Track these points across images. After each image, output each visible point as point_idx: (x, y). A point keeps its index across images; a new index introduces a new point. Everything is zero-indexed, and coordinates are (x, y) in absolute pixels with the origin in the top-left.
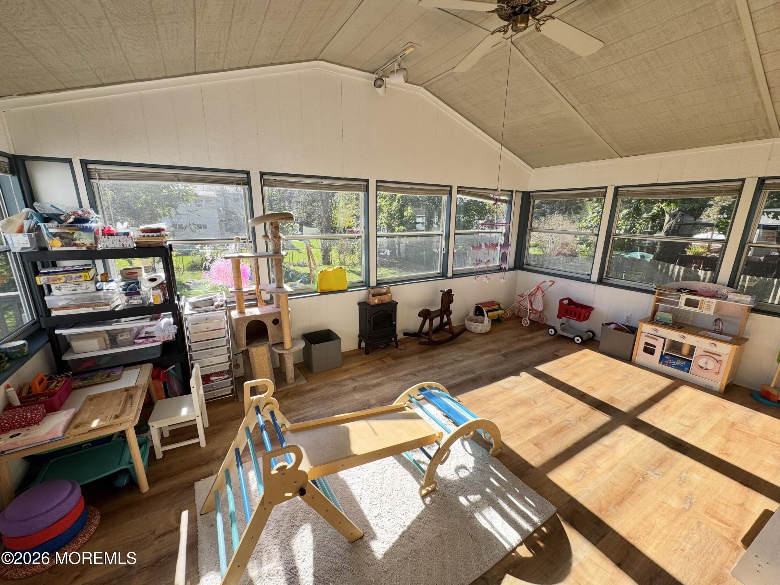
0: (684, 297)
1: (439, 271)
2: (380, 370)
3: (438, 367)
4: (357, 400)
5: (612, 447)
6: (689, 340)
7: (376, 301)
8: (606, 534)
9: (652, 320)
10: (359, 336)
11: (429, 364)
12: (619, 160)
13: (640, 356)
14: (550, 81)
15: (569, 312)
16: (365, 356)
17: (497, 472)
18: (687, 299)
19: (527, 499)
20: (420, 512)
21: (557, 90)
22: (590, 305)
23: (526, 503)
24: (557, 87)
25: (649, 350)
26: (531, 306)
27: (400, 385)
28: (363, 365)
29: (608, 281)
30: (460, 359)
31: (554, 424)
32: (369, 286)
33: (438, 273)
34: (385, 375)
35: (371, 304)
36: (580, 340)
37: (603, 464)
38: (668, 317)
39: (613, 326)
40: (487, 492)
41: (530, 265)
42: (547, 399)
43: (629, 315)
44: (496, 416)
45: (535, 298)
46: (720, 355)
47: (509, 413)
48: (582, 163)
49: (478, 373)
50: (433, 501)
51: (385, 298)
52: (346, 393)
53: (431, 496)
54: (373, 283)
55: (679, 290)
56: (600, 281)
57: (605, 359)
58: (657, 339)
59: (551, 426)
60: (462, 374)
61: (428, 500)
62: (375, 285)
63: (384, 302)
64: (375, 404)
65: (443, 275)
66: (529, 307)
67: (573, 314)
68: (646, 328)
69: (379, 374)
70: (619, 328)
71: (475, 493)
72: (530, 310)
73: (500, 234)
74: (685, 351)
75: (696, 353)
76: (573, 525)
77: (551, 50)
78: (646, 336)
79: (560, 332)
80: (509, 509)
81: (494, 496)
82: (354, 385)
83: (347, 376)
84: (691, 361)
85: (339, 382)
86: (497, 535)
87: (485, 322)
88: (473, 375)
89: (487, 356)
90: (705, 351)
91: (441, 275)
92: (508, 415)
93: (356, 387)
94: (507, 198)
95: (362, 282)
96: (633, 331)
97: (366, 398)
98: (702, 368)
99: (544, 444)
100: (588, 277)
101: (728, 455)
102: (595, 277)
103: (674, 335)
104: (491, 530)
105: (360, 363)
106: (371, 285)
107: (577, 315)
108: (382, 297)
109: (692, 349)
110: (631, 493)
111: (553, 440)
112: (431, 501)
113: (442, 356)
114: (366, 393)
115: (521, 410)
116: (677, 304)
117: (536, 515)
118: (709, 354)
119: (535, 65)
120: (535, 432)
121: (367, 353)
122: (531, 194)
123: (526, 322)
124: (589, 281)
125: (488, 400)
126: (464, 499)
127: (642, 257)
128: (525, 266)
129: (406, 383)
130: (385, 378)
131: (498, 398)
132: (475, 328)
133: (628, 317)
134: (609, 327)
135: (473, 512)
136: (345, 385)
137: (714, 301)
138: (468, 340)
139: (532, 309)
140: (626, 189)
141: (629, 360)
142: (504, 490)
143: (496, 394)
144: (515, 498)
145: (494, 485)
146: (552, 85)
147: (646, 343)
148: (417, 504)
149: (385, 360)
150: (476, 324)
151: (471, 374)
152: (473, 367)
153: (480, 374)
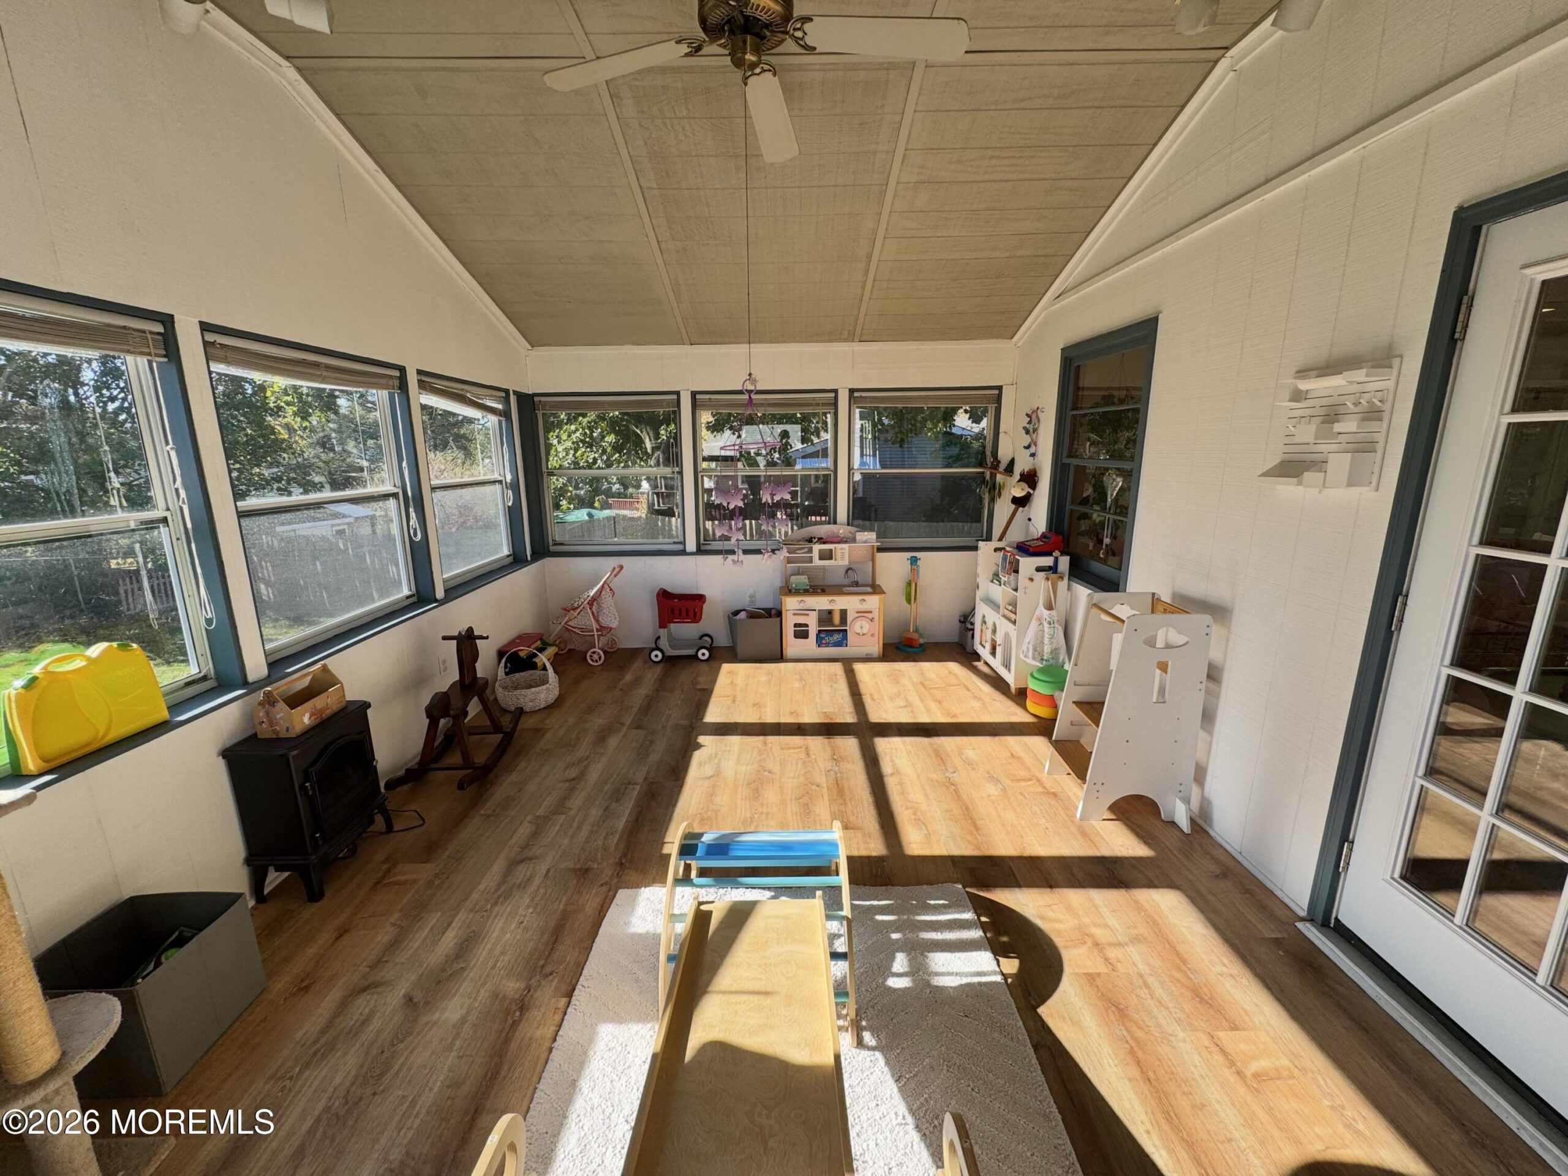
0: (817, 548)
1: (406, 592)
2: (418, 910)
3: (556, 812)
4: (463, 1020)
5: (897, 772)
6: (840, 603)
7: (306, 719)
8: (1011, 868)
9: (789, 590)
10: (248, 861)
11: (529, 818)
12: (688, 348)
13: (793, 646)
14: (641, 180)
15: (677, 612)
16: (315, 907)
17: (868, 903)
18: (820, 550)
19: (932, 902)
20: (886, 1069)
21: (645, 201)
22: (695, 592)
23: (936, 909)
24: (646, 195)
25: (801, 633)
26: (597, 621)
27: (527, 900)
28: (342, 933)
29: (709, 548)
30: (573, 773)
32: (245, 683)
33: (408, 597)
34: (456, 910)
35: (293, 734)
36: (707, 653)
37: (916, 795)
38: (803, 580)
39: (743, 615)
40: (897, 940)
41: (562, 544)
42: (774, 758)
43: (752, 592)
45: (599, 606)
46: (871, 612)
48: (630, 346)
49: (640, 776)
50: (875, 1032)
51: (326, 702)
52: (401, 1036)
53: (863, 1029)
54: (255, 665)
55: (810, 540)
56: (700, 551)
57: (758, 668)
58: (807, 615)
60: (617, 795)
61: (867, 1037)
62: (264, 671)
63: (329, 712)
64: (528, 988)
65: (423, 597)
66: (595, 626)
67: (684, 613)
68: (791, 603)
69: (434, 919)
70: (752, 615)
71: (892, 959)
72: (597, 630)
73: (498, 487)
74: (837, 619)
75: (850, 617)
76: (988, 886)
77: (668, 121)
78: (794, 614)
79: (671, 652)
80: (939, 934)
81: (909, 935)
82: (392, 1000)
83: (334, 995)
84: (846, 630)
85: (323, 1032)
86: (976, 980)
87: (550, 680)
88: (638, 787)
89: (613, 742)
90: (858, 612)
91: (414, 599)
93: (409, 1000)
94: (500, 407)
95: (205, 678)
96: (776, 613)
97: (484, 994)
98: (858, 634)
99: (852, 819)
100: (680, 547)
101: (954, 716)
102: (691, 546)
103: (822, 602)
104: (965, 980)
105: (325, 937)
106: (252, 677)
107: (691, 613)
108: (319, 702)
109: (844, 613)
110: (967, 808)
111: (851, 806)
112: (873, 1035)
113: (532, 787)
114: (466, 987)
115: (771, 795)
116: (811, 560)
117: (964, 912)
118: (861, 613)
119: (627, 138)
121: (315, 895)
122: (536, 399)
123: (596, 657)
124: (683, 552)
125: (716, 811)
126: (895, 979)
127: (590, 515)
128: (552, 548)
129: (532, 888)
130: (462, 916)
132: (532, 701)
133: (751, 597)
134: (738, 617)
135: (928, 984)
136: (365, 1022)
137: (846, 546)
138: (539, 732)
139: (602, 629)
140: (707, 396)
141: (779, 657)
142: (905, 917)
143: (711, 795)
144: (924, 915)
145: (890, 921)
146: (641, 187)
147: (796, 625)
148: (868, 1063)
149: (402, 878)
150: (533, 690)
151: (630, 786)
152: (618, 775)
153: (645, 779)
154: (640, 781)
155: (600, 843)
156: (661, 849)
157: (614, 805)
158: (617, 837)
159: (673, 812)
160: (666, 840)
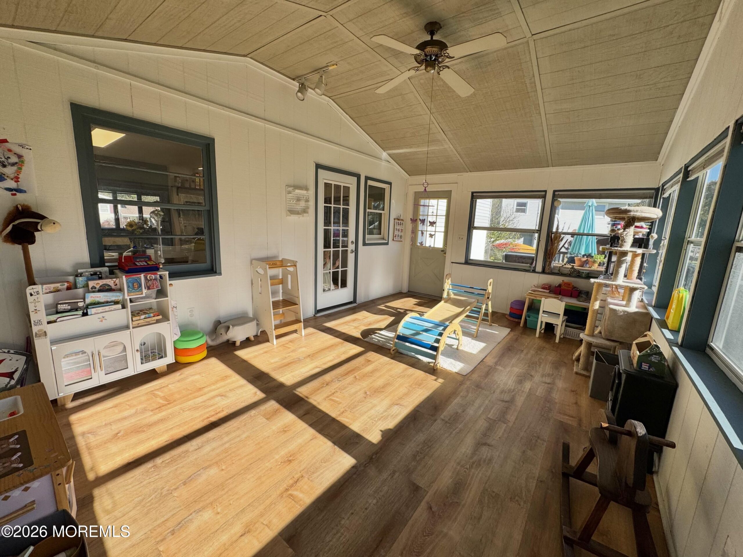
31: (353, 376)
44: (400, 374)
47: (390, 378)
59: (356, 374)
88: (442, 417)
92: (390, 376)
99: (364, 362)
111: (357, 366)
115: (380, 382)
120: (369, 368)
125: (411, 386)
131: (403, 390)
143: (406, 394)
151: (447, 419)
152: (451, 433)
153: (435, 420)
154: (439, 421)
155: (470, 395)
156: (444, 382)
157: (460, 411)
158: (461, 394)
159: (431, 395)
160: (440, 384)
